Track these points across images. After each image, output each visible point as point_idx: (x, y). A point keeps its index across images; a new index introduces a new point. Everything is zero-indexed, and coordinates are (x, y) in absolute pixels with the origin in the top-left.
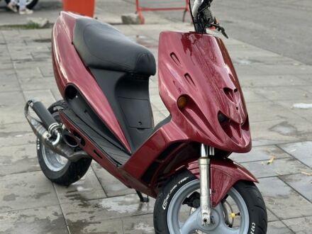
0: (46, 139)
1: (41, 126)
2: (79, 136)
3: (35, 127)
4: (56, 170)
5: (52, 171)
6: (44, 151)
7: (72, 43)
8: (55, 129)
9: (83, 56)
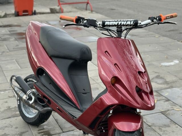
0: (25, 100)
1: (21, 91)
2: (47, 98)
3: (18, 92)
4: (30, 117)
5: (28, 118)
6: (22, 105)
7: (40, 42)
8: (31, 94)
9: (47, 50)
